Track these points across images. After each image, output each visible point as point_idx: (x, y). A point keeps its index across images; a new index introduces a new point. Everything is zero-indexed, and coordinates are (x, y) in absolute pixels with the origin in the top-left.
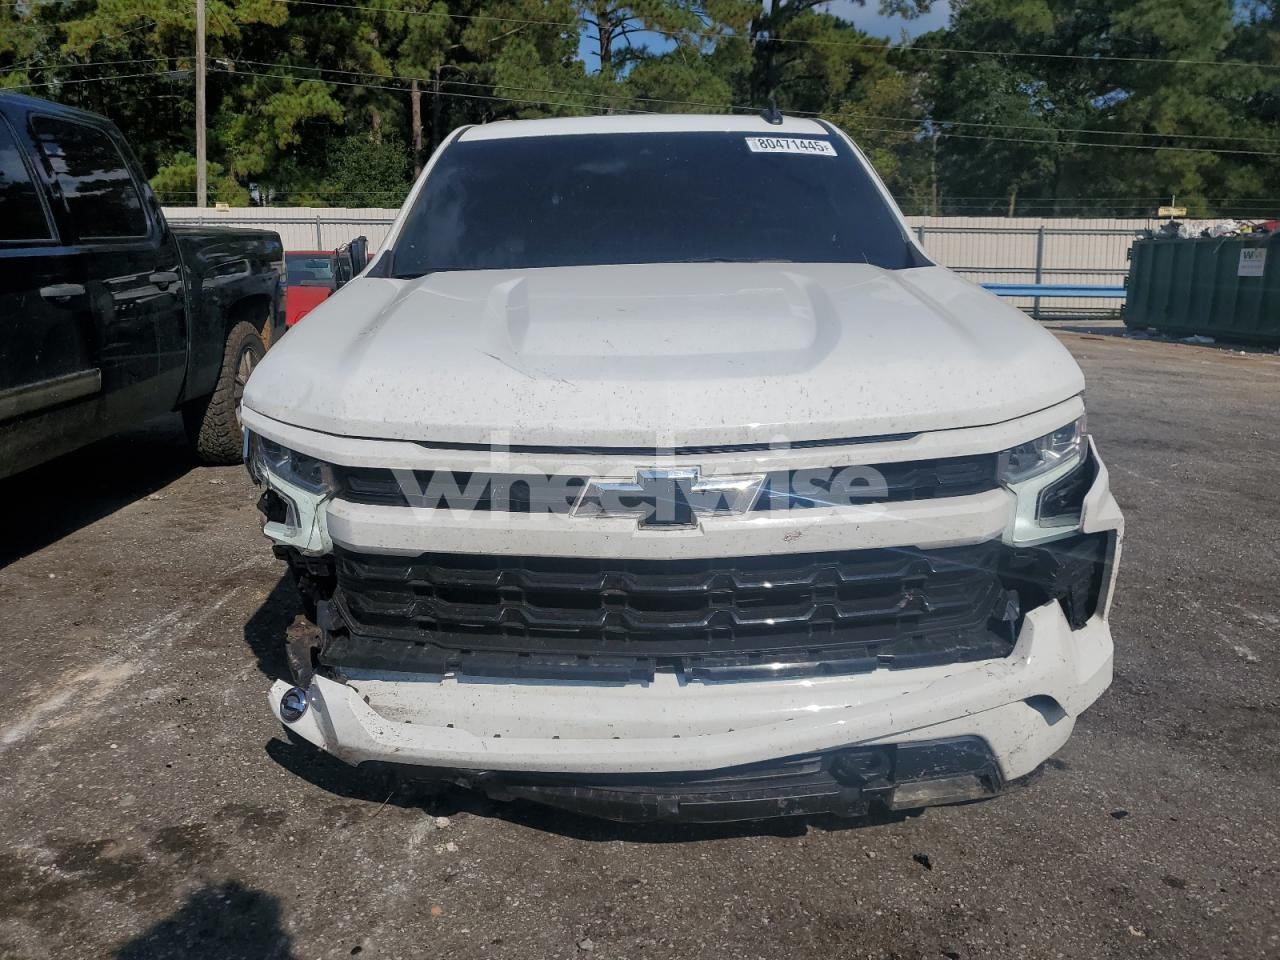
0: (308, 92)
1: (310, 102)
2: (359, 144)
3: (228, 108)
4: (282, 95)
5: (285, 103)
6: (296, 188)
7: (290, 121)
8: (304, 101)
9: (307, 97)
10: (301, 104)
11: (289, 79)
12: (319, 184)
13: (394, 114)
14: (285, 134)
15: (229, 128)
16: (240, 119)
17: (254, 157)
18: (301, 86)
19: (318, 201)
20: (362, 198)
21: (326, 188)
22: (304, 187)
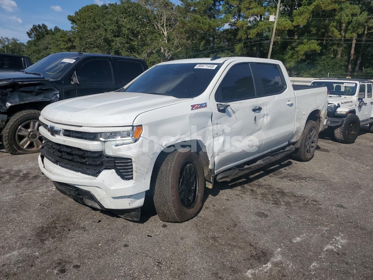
0: (310, 44)
1: (310, 47)
2: (326, 58)
3: (289, 49)
4: (302, 45)
5: (303, 47)
6: (303, 71)
7: (303, 52)
8: (308, 46)
9: (309, 45)
10: (307, 47)
11: (305, 41)
12: (310, 70)
13: (343, 48)
14: (301, 56)
15: (287, 55)
16: (291, 52)
17: (292, 63)
18: (308, 43)
19: (309, 75)
20: (323, 75)
21: (312, 71)
22: (305, 72)
